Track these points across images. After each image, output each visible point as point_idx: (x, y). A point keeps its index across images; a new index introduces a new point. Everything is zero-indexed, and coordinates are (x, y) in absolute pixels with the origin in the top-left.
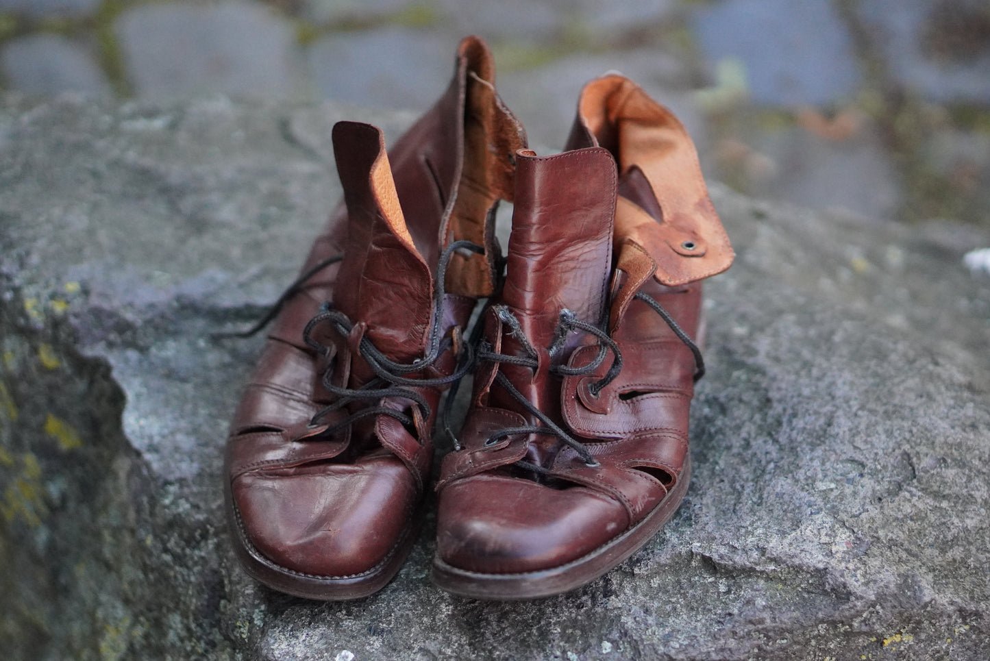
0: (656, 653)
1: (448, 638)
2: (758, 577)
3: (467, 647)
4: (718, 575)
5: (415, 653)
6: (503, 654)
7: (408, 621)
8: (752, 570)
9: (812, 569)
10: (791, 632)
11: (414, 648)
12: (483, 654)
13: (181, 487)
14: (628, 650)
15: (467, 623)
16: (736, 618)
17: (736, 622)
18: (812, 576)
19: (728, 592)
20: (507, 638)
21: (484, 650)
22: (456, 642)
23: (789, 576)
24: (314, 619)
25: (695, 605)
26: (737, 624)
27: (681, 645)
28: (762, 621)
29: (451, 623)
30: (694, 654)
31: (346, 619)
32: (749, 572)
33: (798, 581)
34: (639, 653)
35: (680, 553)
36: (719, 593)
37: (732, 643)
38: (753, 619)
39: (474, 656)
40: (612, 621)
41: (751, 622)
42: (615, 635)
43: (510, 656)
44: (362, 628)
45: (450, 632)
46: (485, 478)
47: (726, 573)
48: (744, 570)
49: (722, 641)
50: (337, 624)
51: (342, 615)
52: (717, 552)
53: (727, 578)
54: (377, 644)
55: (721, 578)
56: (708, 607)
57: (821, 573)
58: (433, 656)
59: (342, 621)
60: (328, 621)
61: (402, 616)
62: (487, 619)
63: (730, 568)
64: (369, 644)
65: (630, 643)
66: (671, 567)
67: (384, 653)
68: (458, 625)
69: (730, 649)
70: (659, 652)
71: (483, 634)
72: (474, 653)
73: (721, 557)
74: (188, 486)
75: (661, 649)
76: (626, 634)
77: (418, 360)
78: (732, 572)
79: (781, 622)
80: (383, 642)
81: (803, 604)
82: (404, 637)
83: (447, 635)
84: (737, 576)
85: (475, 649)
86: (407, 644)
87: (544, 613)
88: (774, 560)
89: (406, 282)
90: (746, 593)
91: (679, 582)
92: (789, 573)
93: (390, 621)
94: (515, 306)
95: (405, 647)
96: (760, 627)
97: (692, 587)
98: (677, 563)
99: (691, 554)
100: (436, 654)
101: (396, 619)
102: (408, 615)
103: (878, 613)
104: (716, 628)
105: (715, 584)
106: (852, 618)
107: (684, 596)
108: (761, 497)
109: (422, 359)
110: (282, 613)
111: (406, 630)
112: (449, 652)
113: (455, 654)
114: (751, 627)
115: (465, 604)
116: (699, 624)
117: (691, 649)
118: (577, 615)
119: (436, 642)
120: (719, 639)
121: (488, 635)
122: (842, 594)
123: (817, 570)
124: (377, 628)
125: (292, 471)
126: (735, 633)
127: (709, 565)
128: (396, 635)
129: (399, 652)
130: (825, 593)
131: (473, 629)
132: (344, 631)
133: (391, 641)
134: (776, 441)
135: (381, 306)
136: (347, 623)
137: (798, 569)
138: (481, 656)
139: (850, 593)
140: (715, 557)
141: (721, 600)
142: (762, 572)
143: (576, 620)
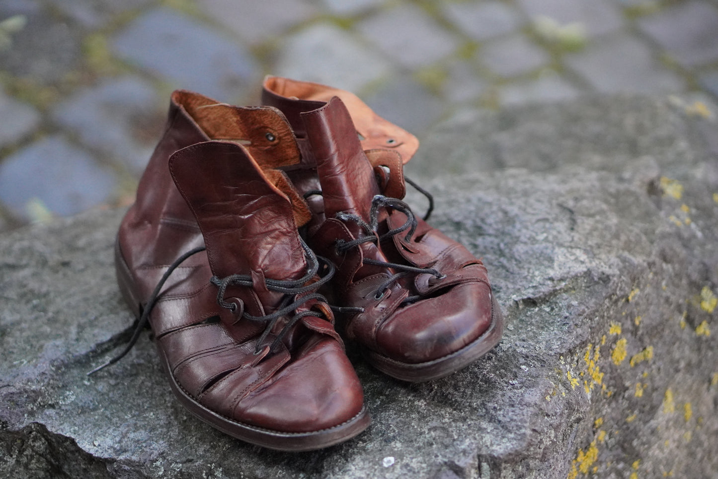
0: (551, 356)
1: (439, 414)
2: (560, 293)
3: (455, 412)
4: (538, 305)
5: (428, 434)
6: (478, 402)
7: (405, 423)
8: (555, 291)
9: (582, 273)
10: (597, 311)
11: (425, 432)
12: (467, 409)
13: (164, 458)
14: (536, 363)
15: (439, 402)
16: (571, 317)
17: (572, 319)
18: (584, 277)
19: (552, 309)
20: (471, 395)
21: (466, 407)
22: (446, 413)
23: (574, 284)
24: (347, 457)
25: (542, 325)
26: (574, 320)
27: (558, 345)
28: (584, 312)
29: (432, 407)
30: (568, 346)
31: (366, 445)
32: (554, 293)
33: (579, 285)
34: (543, 361)
35: (510, 305)
36: (548, 312)
37: (579, 331)
38: (579, 312)
39: (463, 413)
40: (513, 355)
41: (580, 315)
42: (522, 360)
43: (483, 401)
44: (381, 443)
45: (437, 412)
46: (400, 311)
47: (542, 301)
48: (551, 293)
49: (575, 332)
50: (364, 450)
51: (361, 444)
52: (529, 293)
53: (544, 304)
54: (399, 445)
55: (541, 305)
56: (550, 321)
57: (588, 273)
58: (441, 427)
59: (365, 447)
60: (357, 452)
61: (397, 423)
62: (449, 393)
63: (543, 297)
64: (394, 448)
65: (533, 359)
66: (511, 315)
67: (408, 447)
68: (436, 406)
69: (580, 335)
70: (553, 354)
71: (456, 401)
72: (461, 413)
73: (533, 294)
74: (168, 455)
75: (552, 353)
76: (527, 357)
77: (310, 270)
78: (545, 298)
79: (592, 307)
80: (401, 442)
81: (592, 294)
82: (412, 431)
83: (436, 414)
84: (549, 299)
85: (460, 410)
86: (417, 433)
87: (475, 373)
88: (562, 280)
89: (277, 226)
90: (563, 303)
91: (522, 321)
92: (573, 282)
93: (393, 429)
94: (345, 209)
95: (417, 436)
96: (585, 314)
97: (532, 318)
98: (512, 312)
99: (516, 303)
100: (441, 425)
101: (396, 426)
102: (400, 421)
103: (623, 281)
104: (566, 328)
105: (541, 310)
106: (615, 290)
107: (532, 324)
108: (516, 260)
109: (312, 268)
110: (322, 467)
111: (408, 427)
112: (447, 420)
113: (451, 420)
114: (582, 317)
115: (428, 394)
116: (555, 331)
117: (565, 345)
118: (493, 363)
119: (435, 420)
120: (573, 332)
121: (459, 399)
122: (605, 279)
123: (585, 273)
124: (389, 438)
125: (270, 382)
126: (576, 325)
127: (531, 302)
128: (405, 433)
129: (416, 440)
130: (597, 283)
131: (446, 402)
132: (372, 451)
133: (405, 438)
134: (490, 235)
135: (265, 252)
136: (370, 446)
137: (576, 277)
138: (467, 411)
139: (608, 276)
140: (531, 296)
141: (553, 315)
142: (560, 289)
143: (495, 366)
